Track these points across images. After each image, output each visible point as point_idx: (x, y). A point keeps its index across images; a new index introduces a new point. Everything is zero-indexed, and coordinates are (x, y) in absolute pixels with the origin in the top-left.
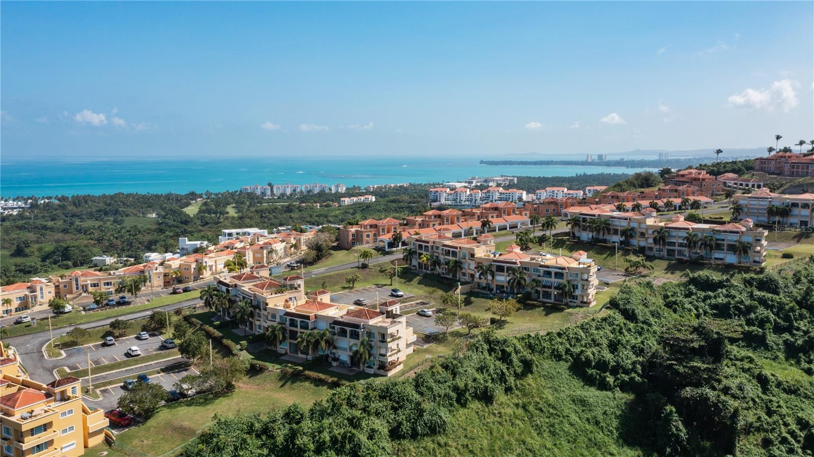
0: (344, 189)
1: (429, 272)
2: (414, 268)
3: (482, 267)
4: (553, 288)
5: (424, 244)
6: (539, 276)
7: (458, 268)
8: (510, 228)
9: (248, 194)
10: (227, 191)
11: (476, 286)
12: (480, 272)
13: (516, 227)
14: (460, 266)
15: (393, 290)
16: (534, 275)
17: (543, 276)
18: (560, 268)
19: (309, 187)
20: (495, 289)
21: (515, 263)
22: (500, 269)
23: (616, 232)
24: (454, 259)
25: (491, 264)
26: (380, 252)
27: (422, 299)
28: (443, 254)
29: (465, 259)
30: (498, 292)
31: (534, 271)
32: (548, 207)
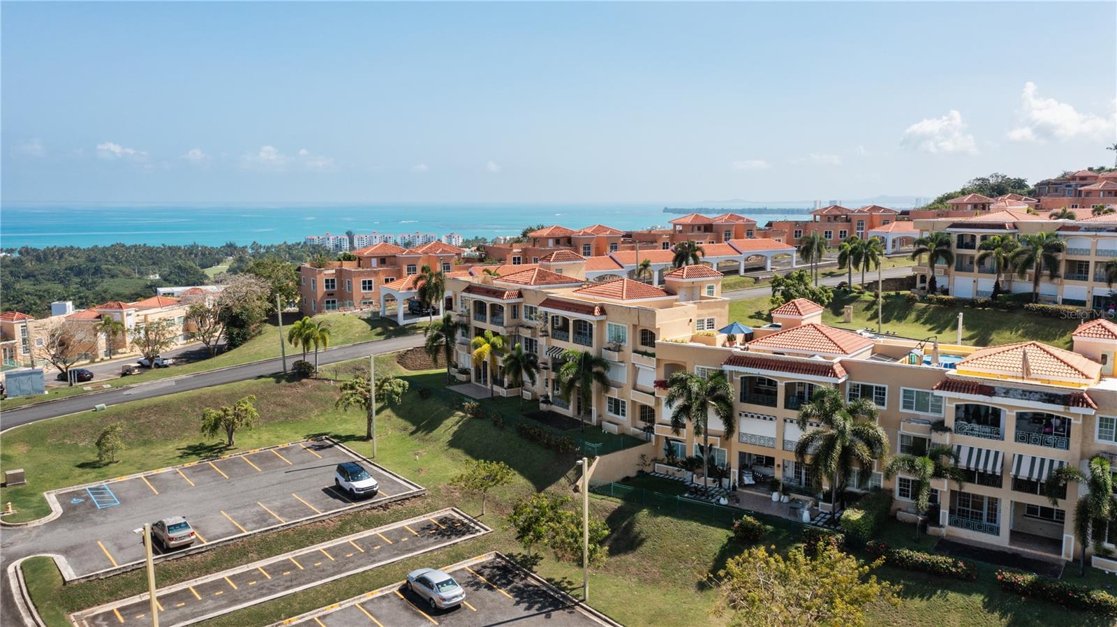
0: (461, 241)
1: (501, 391)
2: (463, 377)
3: (683, 384)
4: (1007, 483)
5: (489, 300)
6: (939, 426)
7: (594, 385)
8: (746, 271)
9: (314, 247)
10: (285, 243)
11: (662, 454)
12: (679, 402)
13: (762, 268)
14: (601, 378)
15: (342, 469)
16: (909, 419)
17: (959, 430)
18: (1051, 398)
19: (407, 237)
20: (735, 470)
21: (826, 370)
22: (759, 392)
23: (1078, 270)
24: (581, 349)
25: (721, 373)
26: (379, 330)
27: (452, 504)
28: (545, 334)
29: (618, 349)
30: (748, 480)
31: (907, 405)
32: (829, 227)
